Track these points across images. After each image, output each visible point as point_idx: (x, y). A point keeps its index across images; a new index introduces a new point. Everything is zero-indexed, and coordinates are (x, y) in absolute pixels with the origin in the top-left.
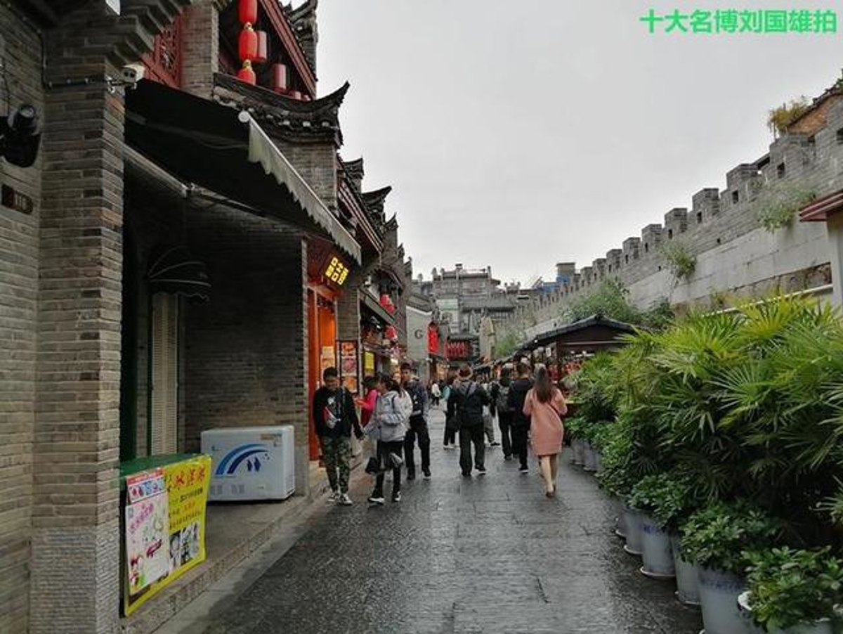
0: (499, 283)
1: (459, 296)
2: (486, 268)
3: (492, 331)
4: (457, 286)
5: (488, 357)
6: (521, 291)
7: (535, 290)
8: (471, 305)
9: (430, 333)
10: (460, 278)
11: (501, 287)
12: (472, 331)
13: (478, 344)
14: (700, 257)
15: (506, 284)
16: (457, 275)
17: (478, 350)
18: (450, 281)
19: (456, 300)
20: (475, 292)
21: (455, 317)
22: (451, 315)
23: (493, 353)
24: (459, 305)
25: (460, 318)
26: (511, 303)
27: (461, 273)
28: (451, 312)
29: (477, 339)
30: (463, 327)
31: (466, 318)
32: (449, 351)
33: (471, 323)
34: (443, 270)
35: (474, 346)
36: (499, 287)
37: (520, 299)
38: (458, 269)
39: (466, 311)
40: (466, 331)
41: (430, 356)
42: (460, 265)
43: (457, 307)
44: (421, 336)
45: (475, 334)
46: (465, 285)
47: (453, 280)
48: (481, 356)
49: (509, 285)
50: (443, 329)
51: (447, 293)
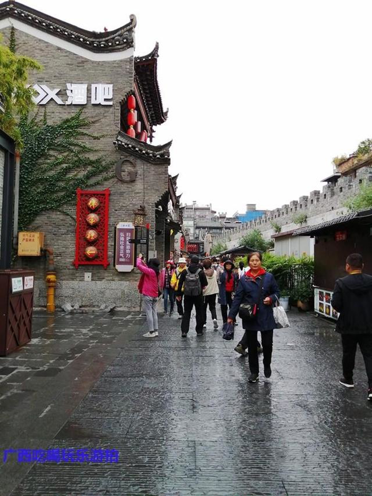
0: (215, 212)
1: (194, 219)
2: (209, 204)
3: (211, 241)
4: (193, 213)
5: (208, 253)
6: (227, 218)
7: (234, 218)
8: (200, 225)
9: (181, 240)
10: (195, 209)
11: (217, 215)
12: (200, 238)
13: (203, 246)
14: (282, 227)
15: (219, 213)
16: (193, 207)
17: (203, 248)
18: (189, 210)
19: (193, 222)
20: (202, 217)
21: (192, 231)
22: (190, 229)
23: (211, 252)
24: (194, 224)
25: (194, 231)
26: (222, 225)
27: (196, 206)
28: (190, 228)
29: (203, 243)
30: (195, 236)
31: (197, 231)
32: (189, 248)
33: (200, 235)
34: (186, 204)
35: (201, 247)
36: (215, 214)
37: (226, 222)
38: (194, 204)
39: (198, 228)
40: (197, 238)
41: (181, 251)
42: (195, 202)
43: (193, 225)
44: (177, 242)
45: (202, 240)
46: (198, 213)
47: (191, 210)
48: (205, 252)
49: (221, 214)
50: (186, 238)
51: (188, 217)
